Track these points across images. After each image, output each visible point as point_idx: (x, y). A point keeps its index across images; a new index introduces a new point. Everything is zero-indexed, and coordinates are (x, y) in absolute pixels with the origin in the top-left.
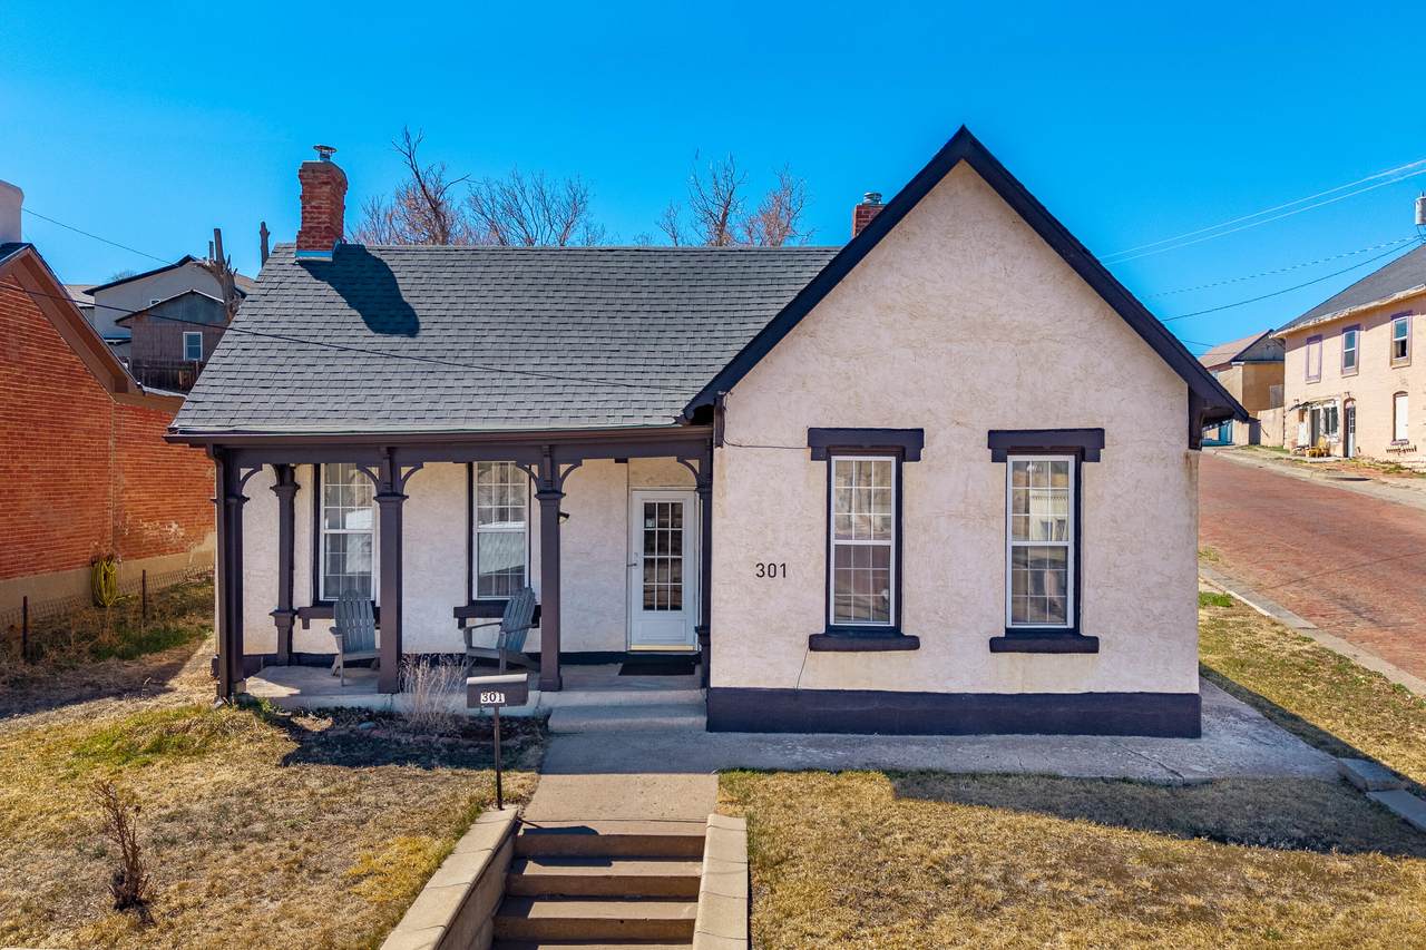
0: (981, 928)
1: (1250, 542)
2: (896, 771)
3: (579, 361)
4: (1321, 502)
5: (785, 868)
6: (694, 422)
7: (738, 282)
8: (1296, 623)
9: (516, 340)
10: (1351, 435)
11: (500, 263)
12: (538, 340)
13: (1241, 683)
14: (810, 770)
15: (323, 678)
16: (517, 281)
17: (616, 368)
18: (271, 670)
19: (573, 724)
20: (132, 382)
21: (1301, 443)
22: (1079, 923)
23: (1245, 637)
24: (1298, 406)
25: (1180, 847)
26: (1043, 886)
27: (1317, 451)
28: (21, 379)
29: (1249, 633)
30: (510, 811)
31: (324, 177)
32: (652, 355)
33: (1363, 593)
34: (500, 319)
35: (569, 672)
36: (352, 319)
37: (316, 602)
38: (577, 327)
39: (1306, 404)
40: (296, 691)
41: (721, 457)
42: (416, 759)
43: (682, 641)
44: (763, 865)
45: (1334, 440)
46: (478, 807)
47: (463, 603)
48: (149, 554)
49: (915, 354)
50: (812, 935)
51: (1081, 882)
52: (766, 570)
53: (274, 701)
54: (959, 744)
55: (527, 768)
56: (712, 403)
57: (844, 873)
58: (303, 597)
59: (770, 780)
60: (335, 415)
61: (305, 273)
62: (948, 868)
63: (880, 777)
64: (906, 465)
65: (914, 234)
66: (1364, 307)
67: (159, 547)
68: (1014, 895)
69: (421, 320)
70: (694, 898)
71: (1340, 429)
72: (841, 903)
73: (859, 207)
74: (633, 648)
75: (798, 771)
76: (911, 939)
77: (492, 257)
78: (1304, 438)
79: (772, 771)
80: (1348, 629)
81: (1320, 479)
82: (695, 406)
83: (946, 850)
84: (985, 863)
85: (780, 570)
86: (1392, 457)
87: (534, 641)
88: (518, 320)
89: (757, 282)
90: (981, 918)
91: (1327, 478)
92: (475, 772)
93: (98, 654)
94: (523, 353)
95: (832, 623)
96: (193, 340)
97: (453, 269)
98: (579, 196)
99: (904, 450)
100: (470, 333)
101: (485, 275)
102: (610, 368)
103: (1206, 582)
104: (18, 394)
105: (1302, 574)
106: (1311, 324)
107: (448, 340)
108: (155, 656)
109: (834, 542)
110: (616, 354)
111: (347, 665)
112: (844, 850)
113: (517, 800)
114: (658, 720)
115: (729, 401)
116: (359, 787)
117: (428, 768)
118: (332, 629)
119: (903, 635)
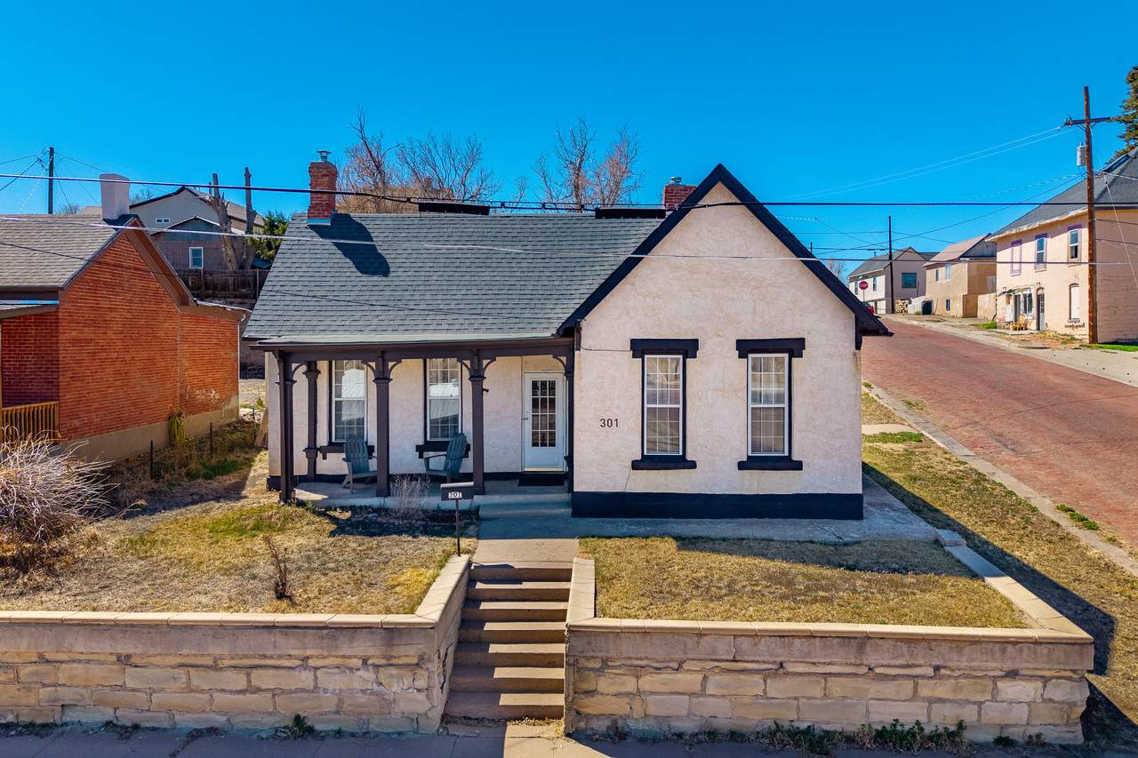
0: (711, 605)
1: (948, 396)
2: (680, 537)
3: (490, 292)
4: (1008, 366)
5: (614, 581)
6: (563, 336)
7: (590, 238)
8: (961, 452)
9: (451, 278)
10: (1041, 314)
11: (437, 226)
12: (463, 278)
13: (911, 490)
14: (631, 537)
15: (337, 489)
16: (449, 239)
17: (514, 297)
18: (305, 484)
19: (493, 513)
20: (191, 298)
21: (1008, 320)
22: (762, 603)
23: (923, 462)
24: (1004, 293)
25: (827, 572)
26: (748, 589)
27: (1018, 326)
28: (130, 302)
29: (927, 459)
30: (464, 558)
31: (325, 172)
32: (535, 288)
33: (1013, 431)
34: (439, 265)
35: (489, 485)
36: (347, 265)
37: (330, 443)
38: (488, 269)
39: (1011, 291)
40: (326, 497)
41: (580, 356)
42: (406, 532)
43: (556, 465)
44: (603, 581)
45: (1029, 318)
46: (448, 556)
47: (421, 442)
48: (199, 411)
49: (693, 295)
50: (626, 608)
51: (768, 587)
52: (606, 423)
53: (314, 502)
54: (719, 523)
55: (471, 537)
56: (573, 325)
57: (645, 583)
58: (322, 440)
59: (608, 542)
60: (343, 328)
61: (314, 234)
62: (699, 581)
63: (671, 540)
64: (688, 360)
65: (692, 224)
66: (1049, 221)
67: (206, 406)
68: (731, 591)
69: (390, 265)
70: (569, 580)
71: (1034, 309)
72: (642, 595)
73: (667, 187)
74: (526, 470)
75: (625, 537)
76: (676, 609)
77: (432, 222)
78: (1010, 317)
79: (609, 537)
80: (995, 456)
81: (1014, 347)
82: (564, 327)
83: (701, 574)
84: (720, 579)
85: (614, 423)
86: (1068, 331)
87: (468, 465)
88: (451, 265)
89: (601, 238)
90: (712, 601)
91: (1019, 347)
92: (441, 539)
93: (191, 476)
94: (455, 287)
95: (645, 454)
96: (196, 253)
97: (407, 231)
98: (475, 149)
99: (687, 351)
100: (422, 274)
101: (428, 235)
102: (510, 297)
103: (909, 425)
104: (129, 311)
105: (977, 419)
106: (1014, 232)
107: (408, 279)
108: (225, 477)
109: (646, 406)
110: (513, 287)
111: (355, 481)
112: (647, 572)
113: (468, 552)
114: (543, 511)
115: (584, 324)
116: (378, 546)
117: (415, 537)
118: (343, 459)
119: (686, 461)
